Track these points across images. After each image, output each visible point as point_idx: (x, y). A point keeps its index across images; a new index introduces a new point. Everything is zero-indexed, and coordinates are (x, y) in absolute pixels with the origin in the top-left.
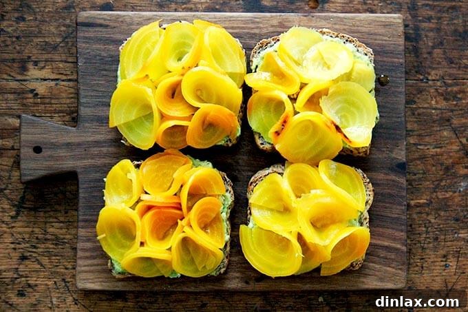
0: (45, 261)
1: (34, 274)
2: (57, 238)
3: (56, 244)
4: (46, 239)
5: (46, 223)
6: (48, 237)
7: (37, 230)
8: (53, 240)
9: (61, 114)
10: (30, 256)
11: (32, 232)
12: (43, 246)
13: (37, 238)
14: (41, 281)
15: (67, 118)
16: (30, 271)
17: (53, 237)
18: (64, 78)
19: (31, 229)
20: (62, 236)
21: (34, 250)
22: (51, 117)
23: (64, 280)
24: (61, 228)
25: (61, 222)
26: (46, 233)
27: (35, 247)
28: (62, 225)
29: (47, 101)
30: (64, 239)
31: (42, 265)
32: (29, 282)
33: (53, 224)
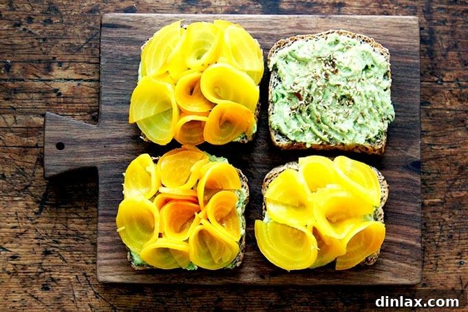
0: (67, 256)
1: (57, 269)
2: (78, 234)
3: (77, 240)
4: (67, 235)
5: (67, 218)
6: (70, 232)
7: (59, 226)
8: (74, 235)
9: (82, 113)
10: (53, 251)
11: (55, 227)
12: (64, 241)
13: (59, 234)
14: (64, 275)
15: (88, 117)
16: (53, 266)
17: (74, 233)
18: (87, 78)
19: (53, 225)
20: (82, 232)
21: (57, 245)
22: (73, 116)
23: (84, 274)
24: (81, 224)
25: (81, 218)
26: (67, 228)
27: (57, 242)
28: (82, 220)
29: (70, 100)
30: (84, 234)
31: (64, 260)
32: (52, 276)
33: (74, 220)
